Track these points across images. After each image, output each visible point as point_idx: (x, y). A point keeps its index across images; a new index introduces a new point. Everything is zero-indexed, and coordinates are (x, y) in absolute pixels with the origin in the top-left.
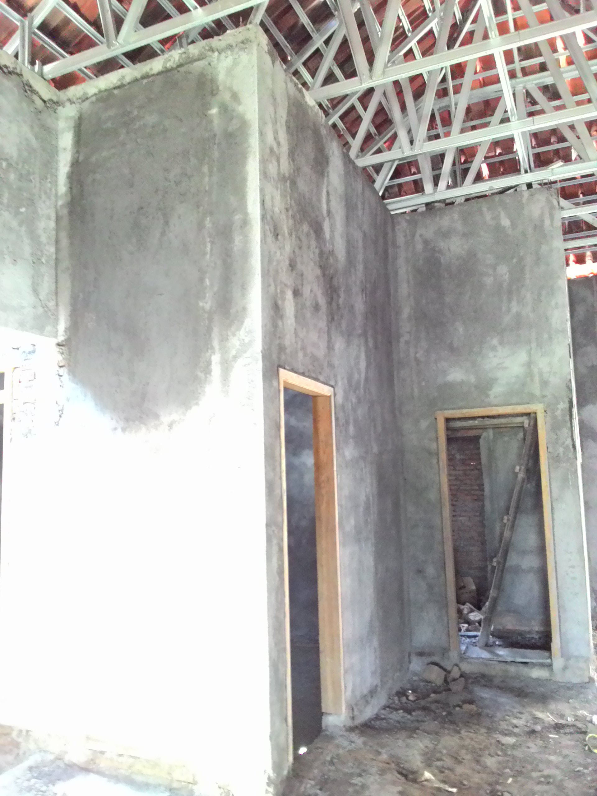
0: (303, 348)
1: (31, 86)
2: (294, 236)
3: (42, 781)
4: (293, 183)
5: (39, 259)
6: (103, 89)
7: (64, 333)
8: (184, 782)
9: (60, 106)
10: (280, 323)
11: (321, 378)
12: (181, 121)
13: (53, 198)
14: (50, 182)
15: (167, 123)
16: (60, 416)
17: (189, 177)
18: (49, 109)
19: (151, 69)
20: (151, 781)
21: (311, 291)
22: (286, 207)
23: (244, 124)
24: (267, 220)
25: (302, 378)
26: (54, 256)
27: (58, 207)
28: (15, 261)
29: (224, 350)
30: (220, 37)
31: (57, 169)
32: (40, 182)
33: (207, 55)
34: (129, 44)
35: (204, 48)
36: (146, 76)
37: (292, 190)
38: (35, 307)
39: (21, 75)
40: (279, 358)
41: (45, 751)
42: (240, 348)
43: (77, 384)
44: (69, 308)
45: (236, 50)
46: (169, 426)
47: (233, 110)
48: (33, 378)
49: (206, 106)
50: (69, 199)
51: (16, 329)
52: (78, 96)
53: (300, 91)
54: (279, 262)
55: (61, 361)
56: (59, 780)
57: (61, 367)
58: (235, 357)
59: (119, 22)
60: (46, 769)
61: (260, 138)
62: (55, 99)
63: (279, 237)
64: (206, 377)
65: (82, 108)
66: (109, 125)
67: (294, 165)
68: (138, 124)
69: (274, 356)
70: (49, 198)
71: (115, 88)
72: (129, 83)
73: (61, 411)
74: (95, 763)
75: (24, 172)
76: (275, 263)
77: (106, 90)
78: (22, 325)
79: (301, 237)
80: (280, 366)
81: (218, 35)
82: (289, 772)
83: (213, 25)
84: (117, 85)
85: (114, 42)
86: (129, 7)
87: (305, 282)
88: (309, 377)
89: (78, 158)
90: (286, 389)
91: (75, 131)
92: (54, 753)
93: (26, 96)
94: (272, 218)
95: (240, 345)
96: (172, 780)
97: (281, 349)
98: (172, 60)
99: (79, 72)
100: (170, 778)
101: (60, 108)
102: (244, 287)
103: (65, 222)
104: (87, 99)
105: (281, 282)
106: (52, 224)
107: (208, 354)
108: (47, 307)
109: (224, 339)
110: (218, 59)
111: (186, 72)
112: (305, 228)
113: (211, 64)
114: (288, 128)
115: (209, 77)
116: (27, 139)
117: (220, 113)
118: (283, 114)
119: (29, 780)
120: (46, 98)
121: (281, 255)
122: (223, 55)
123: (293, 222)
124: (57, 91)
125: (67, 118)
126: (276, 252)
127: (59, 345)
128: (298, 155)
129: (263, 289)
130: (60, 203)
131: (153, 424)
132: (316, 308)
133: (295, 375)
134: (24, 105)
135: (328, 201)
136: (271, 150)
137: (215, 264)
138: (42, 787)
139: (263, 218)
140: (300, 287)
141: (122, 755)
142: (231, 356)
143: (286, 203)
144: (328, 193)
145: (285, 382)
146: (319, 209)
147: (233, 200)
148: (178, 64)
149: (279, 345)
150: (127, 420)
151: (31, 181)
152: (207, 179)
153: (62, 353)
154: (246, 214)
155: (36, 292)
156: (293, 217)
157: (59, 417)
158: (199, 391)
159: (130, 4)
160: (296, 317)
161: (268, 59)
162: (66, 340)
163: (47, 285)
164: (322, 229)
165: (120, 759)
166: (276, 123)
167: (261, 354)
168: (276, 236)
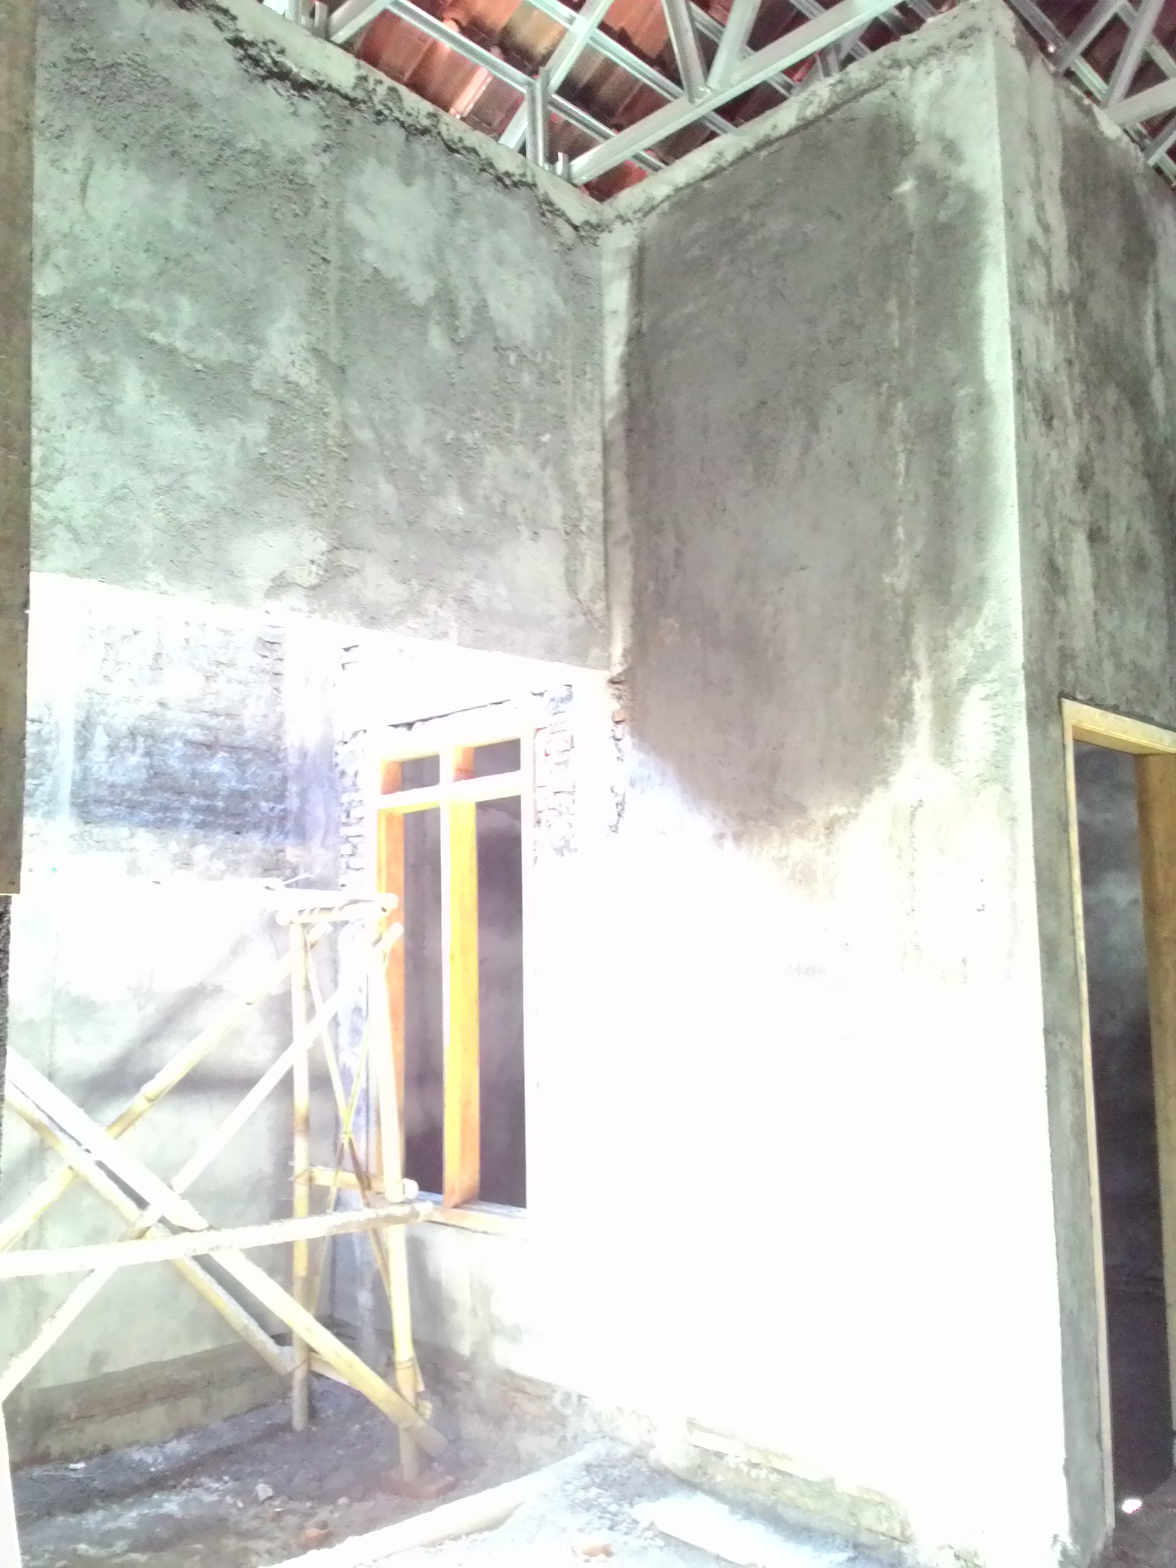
0: (1115, 653)
1: (550, 203)
2: (1087, 416)
3: (609, 1494)
4: (1081, 305)
5: (575, 526)
6: (681, 185)
7: (621, 659)
8: (883, 1534)
9: (602, 231)
10: (1061, 604)
11: (1157, 716)
12: (839, 217)
13: (597, 409)
14: (591, 380)
15: (809, 227)
16: (619, 815)
17: (859, 328)
18: (586, 242)
19: (775, 127)
20: (815, 1522)
21: (1128, 529)
22: (1068, 356)
23: (972, 202)
24: (1028, 390)
25: (1112, 717)
26: (601, 518)
27: (607, 425)
28: (536, 533)
29: (939, 669)
30: (914, 36)
31: (602, 354)
32: (574, 382)
33: (888, 76)
34: (732, 86)
35: (880, 64)
36: (766, 143)
37: (1078, 322)
38: (571, 615)
39: (535, 185)
40: (1061, 678)
41: (612, 1439)
42: (975, 662)
43: (648, 753)
44: (630, 611)
45: (949, 54)
46: (827, 828)
47: (948, 178)
48: (568, 747)
49: (889, 181)
50: (625, 406)
51: (542, 659)
52: (636, 206)
53: (1088, 112)
54: (1055, 474)
55: (618, 712)
56: (640, 1496)
57: (617, 723)
58: (965, 683)
59: (708, 50)
60: (616, 1472)
61: (1006, 224)
62: (594, 219)
63: (1056, 422)
64: (901, 728)
65: (644, 229)
66: (696, 252)
67: (1081, 268)
68: (752, 240)
69: (1051, 674)
70: (589, 410)
71: (706, 178)
72: (732, 164)
73: (621, 805)
74: (705, 1474)
75: (545, 367)
76: (1047, 478)
77: (688, 185)
78: (551, 652)
79: (1101, 417)
80: (1063, 695)
81: (907, 31)
82: (1105, 1547)
83: (897, 13)
84: (709, 171)
85: (702, 89)
86: (726, 17)
87: (1114, 510)
88: (1128, 714)
89: (640, 325)
90: (1077, 742)
91: (633, 276)
92: (628, 1444)
93: (544, 223)
94: (1038, 383)
95: (974, 657)
96: (858, 1528)
97: (1066, 657)
98: (817, 100)
99: (634, 161)
100: (853, 1524)
101: (604, 236)
102: (980, 536)
103: (619, 450)
104: (653, 208)
105: (1062, 517)
106: (597, 457)
107: (906, 679)
108: (592, 614)
109: (939, 647)
110: (912, 80)
111: (845, 120)
112: (1112, 395)
113: (897, 93)
114: (1065, 192)
115: (894, 120)
116: (549, 306)
117: (918, 188)
118: (1053, 165)
119: (586, 1488)
120: (578, 220)
121: (1061, 458)
122: (922, 69)
123: (1084, 388)
124: (597, 203)
125: (619, 252)
126: (1049, 455)
127: (613, 682)
128: (1088, 246)
129: (1023, 535)
130: (610, 415)
131: (794, 824)
132: (1140, 563)
133: (1096, 712)
134: (542, 241)
135: (1159, 333)
136: (1032, 243)
137: (917, 495)
138: (610, 1504)
139: (1020, 387)
140: (1102, 523)
141: (759, 1464)
142: (955, 680)
143: (1067, 350)
144: (1157, 314)
145: (1075, 728)
146: (1141, 352)
147: (953, 361)
148: (829, 106)
149: (1062, 649)
150: (743, 818)
151: (558, 382)
152: (895, 326)
153: (619, 698)
154: (982, 384)
155: (572, 586)
156: (1084, 378)
157: (617, 817)
158: (888, 756)
159: (728, 9)
160: (1096, 587)
161: (1017, 60)
162: (625, 672)
163: (591, 570)
164: (1147, 394)
165: (754, 1473)
166: (1040, 188)
167: (1022, 672)
168: (1048, 421)
